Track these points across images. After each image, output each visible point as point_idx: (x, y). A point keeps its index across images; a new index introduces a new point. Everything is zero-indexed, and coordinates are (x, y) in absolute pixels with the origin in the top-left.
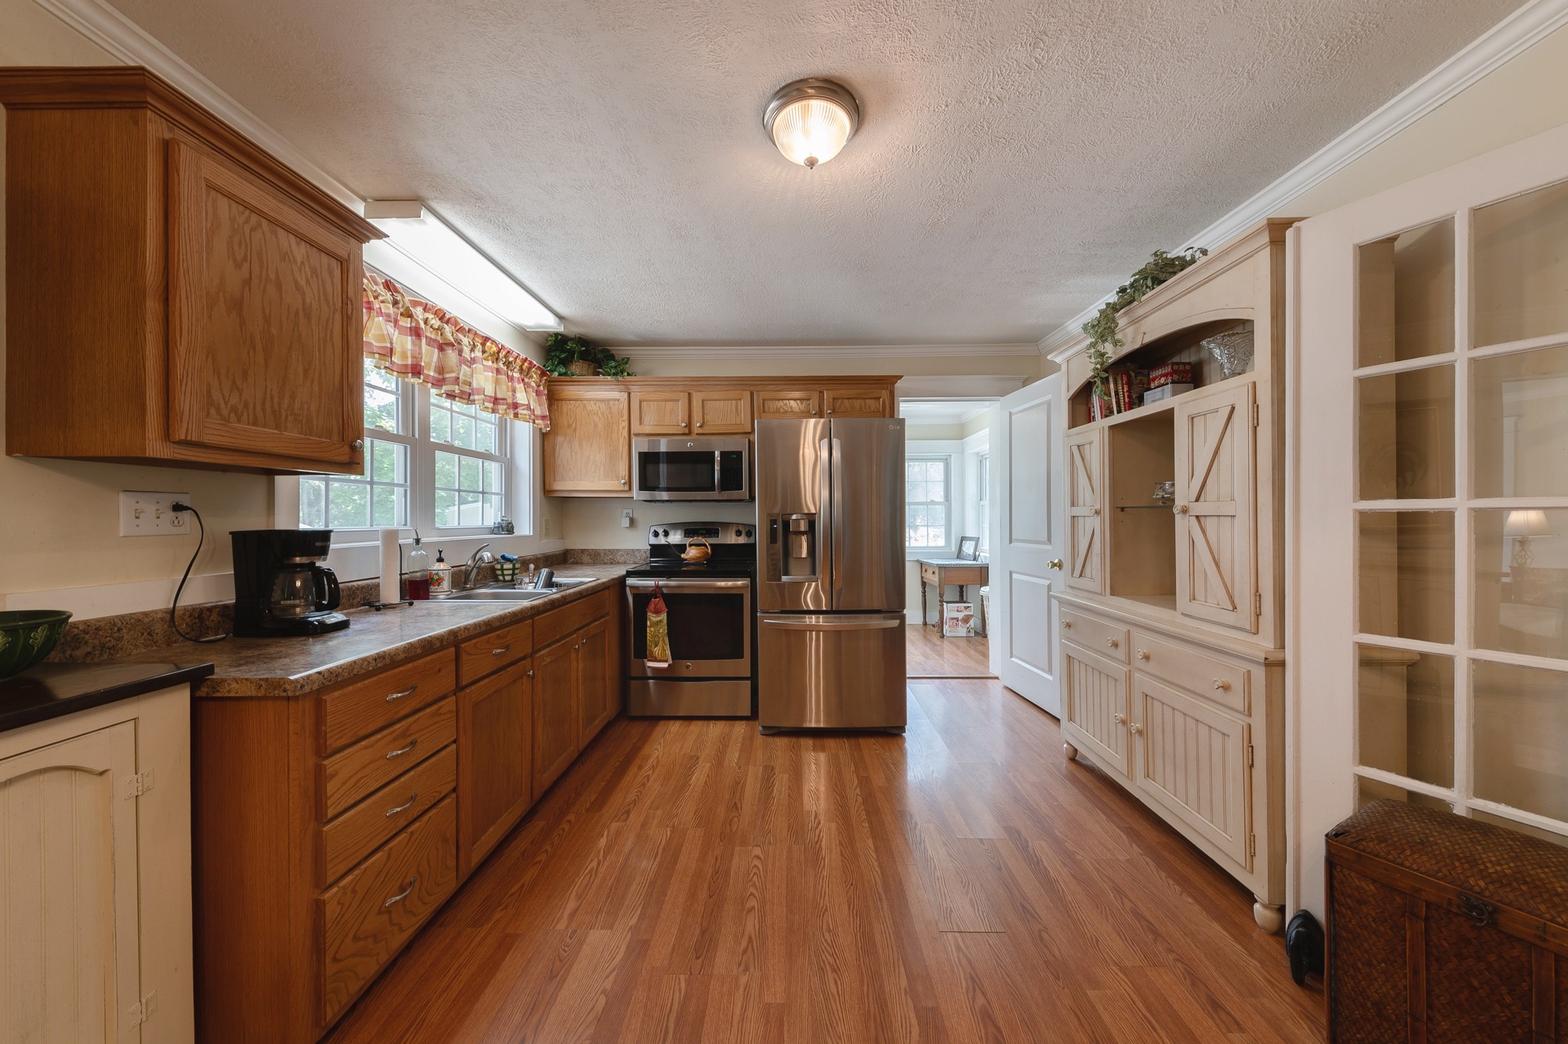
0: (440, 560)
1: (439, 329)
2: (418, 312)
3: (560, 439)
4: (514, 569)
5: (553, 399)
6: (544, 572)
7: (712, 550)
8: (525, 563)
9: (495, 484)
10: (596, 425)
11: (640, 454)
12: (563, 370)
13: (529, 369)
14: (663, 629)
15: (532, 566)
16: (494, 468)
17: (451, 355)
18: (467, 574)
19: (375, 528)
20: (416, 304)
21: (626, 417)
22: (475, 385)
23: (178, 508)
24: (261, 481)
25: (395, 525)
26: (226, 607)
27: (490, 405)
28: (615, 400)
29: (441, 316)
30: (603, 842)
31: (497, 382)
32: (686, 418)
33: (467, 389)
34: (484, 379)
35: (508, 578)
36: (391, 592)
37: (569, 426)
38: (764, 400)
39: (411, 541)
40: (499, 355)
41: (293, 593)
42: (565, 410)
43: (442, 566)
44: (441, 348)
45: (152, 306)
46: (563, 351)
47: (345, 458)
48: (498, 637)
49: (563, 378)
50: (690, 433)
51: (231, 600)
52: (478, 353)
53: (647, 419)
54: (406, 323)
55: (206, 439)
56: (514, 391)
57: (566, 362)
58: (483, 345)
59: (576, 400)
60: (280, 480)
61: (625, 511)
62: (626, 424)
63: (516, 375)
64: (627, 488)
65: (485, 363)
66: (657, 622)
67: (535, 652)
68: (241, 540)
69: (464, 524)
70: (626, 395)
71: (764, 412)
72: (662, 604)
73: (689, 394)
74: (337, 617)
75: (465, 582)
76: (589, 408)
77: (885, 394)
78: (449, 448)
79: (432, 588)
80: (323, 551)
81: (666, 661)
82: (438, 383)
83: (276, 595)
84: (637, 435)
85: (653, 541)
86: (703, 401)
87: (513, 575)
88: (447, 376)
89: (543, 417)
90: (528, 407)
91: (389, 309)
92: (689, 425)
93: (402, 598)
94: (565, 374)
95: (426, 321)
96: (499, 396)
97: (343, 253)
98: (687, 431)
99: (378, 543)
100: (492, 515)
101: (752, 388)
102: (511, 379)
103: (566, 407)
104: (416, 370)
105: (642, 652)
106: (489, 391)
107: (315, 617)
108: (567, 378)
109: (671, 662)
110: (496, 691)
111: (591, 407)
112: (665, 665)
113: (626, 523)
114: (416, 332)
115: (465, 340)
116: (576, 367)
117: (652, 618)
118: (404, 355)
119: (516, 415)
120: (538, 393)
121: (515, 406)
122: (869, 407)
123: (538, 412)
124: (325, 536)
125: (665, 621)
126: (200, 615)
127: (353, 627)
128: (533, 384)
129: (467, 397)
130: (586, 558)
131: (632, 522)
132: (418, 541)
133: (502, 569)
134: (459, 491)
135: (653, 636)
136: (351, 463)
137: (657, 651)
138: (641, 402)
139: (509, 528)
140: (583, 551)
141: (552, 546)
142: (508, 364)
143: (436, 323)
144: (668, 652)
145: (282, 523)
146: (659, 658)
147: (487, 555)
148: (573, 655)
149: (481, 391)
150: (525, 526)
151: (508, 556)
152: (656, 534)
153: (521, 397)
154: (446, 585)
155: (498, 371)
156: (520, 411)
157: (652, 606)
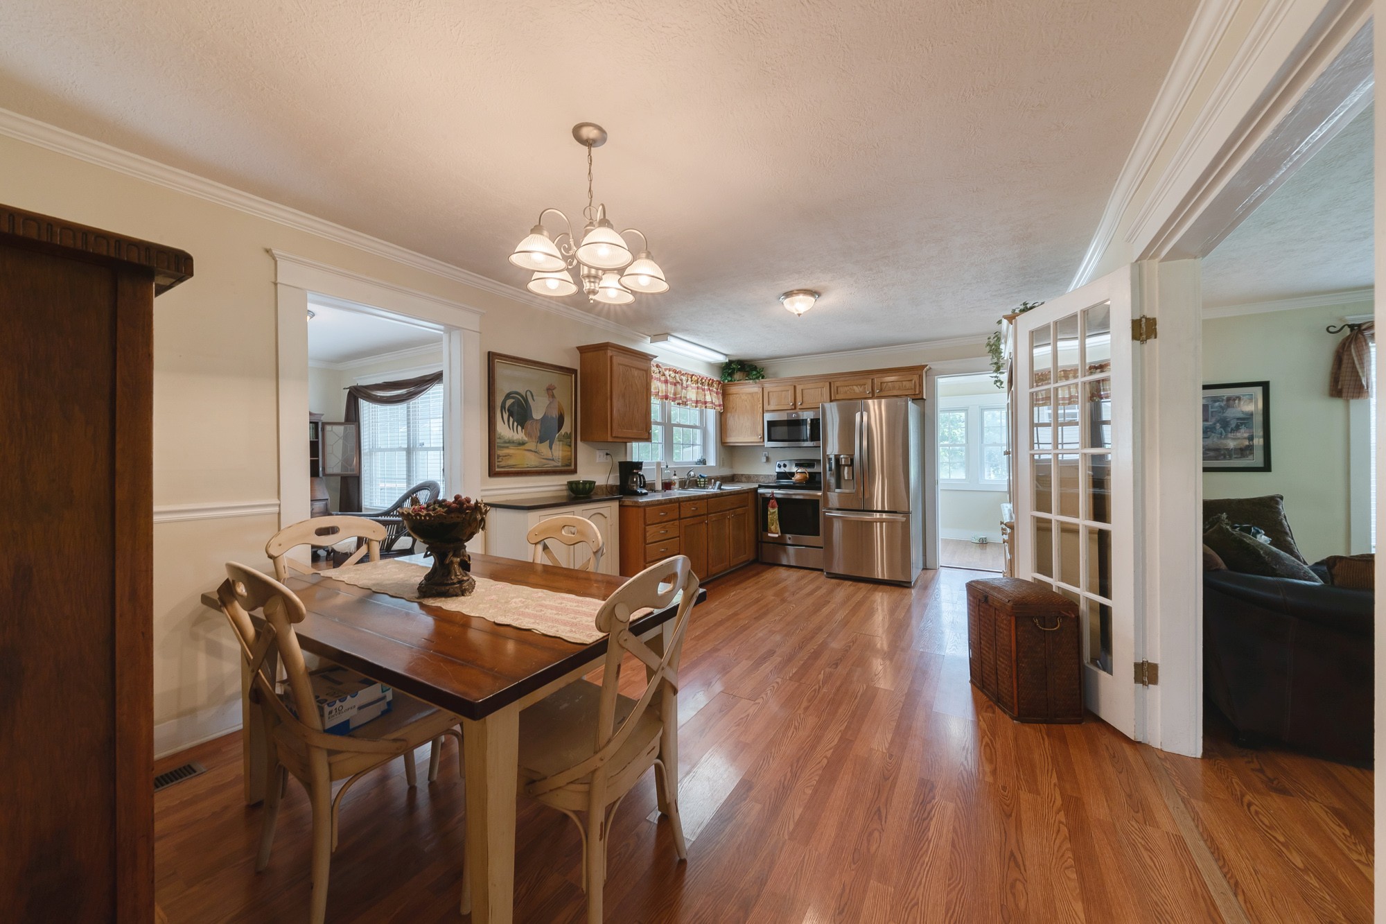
0: (675, 475)
1: (675, 377)
2: (667, 373)
3: (729, 415)
4: (705, 481)
5: (725, 394)
6: (718, 483)
7: (809, 475)
8: (710, 479)
9: (699, 441)
10: (746, 407)
11: (768, 422)
12: (730, 379)
13: (712, 383)
14: (776, 516)
15: (713, 480)
16: (698, 432)
17: (679, 387)
18: (685, 482)
19: (653, 461)
20: (666, 370)
21: (761, 402)
22: (688, 398)
23: (607, 454)
24: (624, 444)
25: (659, 460)
26: (617, 486)
27: (694, 405)
28: (755, 393)
29: (675, 372)
30: (733, 594)
31: (697, 393)
32: (793, 400)
33: (685, 400)
34: (692, 394)
35: (702, 486)
36: (659, 487)
37: (733, 408)
38: (837, 387)
39: (665, 467)
40: (700, 381)
41: (633, 482)
42: (731, 399)
43: (676, 477)
44: (675, 385)
45: (609, 401)
46: (730, 369)
47: (647, 437)
48: (693, 504)
49: (730, 383)
50: (795, 408)
51: (619, 484)
52: (689, 383)
53: (771, 402)
54: (663, 378)
55: (619, 436)
56: (705, 395)
57: (731, 375)
58: (691, 378)
59: (736, 394)
60: (628, 444)
61: (764, 453)
62: (761, 405)
63: (706, 387)
64: (762, 440)
65: (692, 385)
66: (773, 512)
67: (708, 514)
68: (621, 464)
69: (685, 460)
70: (761, 389)
71: (837, 393)
72: (775, 503)
73: (795, 387)
74: (644, 491)
75: (683, 485)
76: (743, 398)
77: (916, 378)
78: (679, 425)
79: (672, 487)
80: (641, 469)
81: (777, 533)
82: (674, 400)
83: (629, 483)
84: (768, 411)
85: (778, 470)
86: (802, 390)
87: (704, 484)
88: (678, 396)
89: (720, 405)
90: (712, 403)
91: (658, 376)
92: (795, 404)
93: (662, 489)
94: (731, 381)
95: (670, 376)
96: (698, 399)
97: (646, 368)
98: (793, 407)
99: (655, 467)
100: (698, 456)
101: (830, 380)
102: (704, 390)
103: (731, 398)
104: (666, 397)
105: (766, 528)
106: (694, 398)
107: (639, 491)
108: (732, 383)
109: (780, 534)
110: (693, 524)
111: (744, 397)
112: (777, 536)
113: (764, 460)
114: (666, 382)
115: (684, 378)
116: (737, 376)
117: (771, 510)
118: (663, 392)
119: (706, 407)
120: (717, 393)
121: (706, 403)
122: (905, 386)
123: (717, 403)
124: (641, 463)
125: (777, 512)
126: (612, 487)
127: (649, 495)
128: (715, 390)
129: (685, 404)
130: (744, 479)
131: (768, 459)
132: (667, 467)
133: (700, 481)
134: (683, 444)
135: (771, 520)
136: (648, 438)
137: (773, 528)
138: (768, 393)
139: (703, 462)
140: (742, 475)
141: (726, 472)
142: (702, 383)
143: (673, 375)
144: (779, 529)
145: (629, 460)
146: (774, 531)
147: (692, 473)
148: (727, 521)
149: (691, 400)
150: (712, 462)
151: (702, 475)
152: (779, 466)
153: (708, 398)
154: (677, 486)
155: (698, 388)
156: (708, 405)
157: (770, 504)
